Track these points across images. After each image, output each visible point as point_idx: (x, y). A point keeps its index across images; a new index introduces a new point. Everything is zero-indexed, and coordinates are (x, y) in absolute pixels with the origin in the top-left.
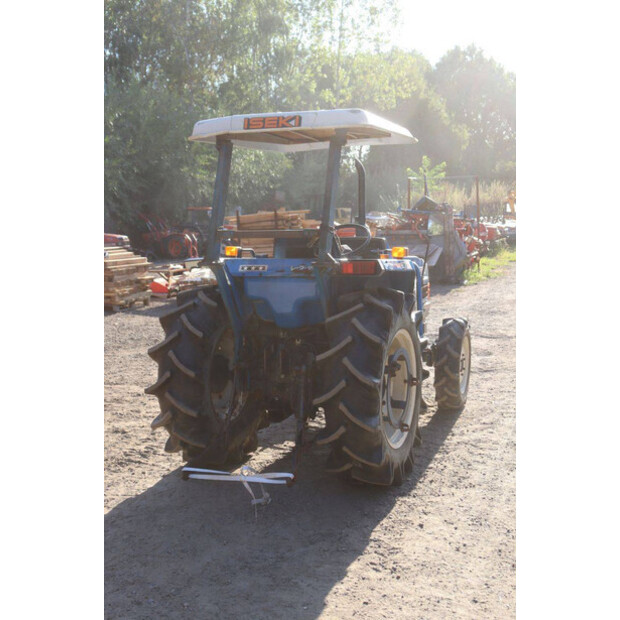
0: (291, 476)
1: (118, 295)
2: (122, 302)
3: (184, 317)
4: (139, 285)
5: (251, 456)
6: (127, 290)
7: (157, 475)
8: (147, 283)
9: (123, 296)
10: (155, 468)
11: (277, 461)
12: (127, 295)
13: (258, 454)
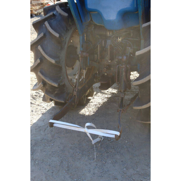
0: (118, 133)
1: (34, 10)
2: (36, 13)
3: (46, 23)
4: (42, 5)
5: (90, 100)
6: (38, 7)
7: (40, 113)
8: (46, 4)
9: (36, 10)
10: (39, 108)
11: (104, 103)
12: (38, 10)
13: (94, 98)
